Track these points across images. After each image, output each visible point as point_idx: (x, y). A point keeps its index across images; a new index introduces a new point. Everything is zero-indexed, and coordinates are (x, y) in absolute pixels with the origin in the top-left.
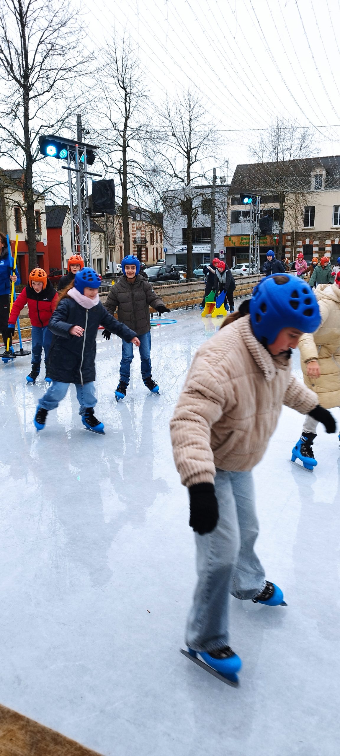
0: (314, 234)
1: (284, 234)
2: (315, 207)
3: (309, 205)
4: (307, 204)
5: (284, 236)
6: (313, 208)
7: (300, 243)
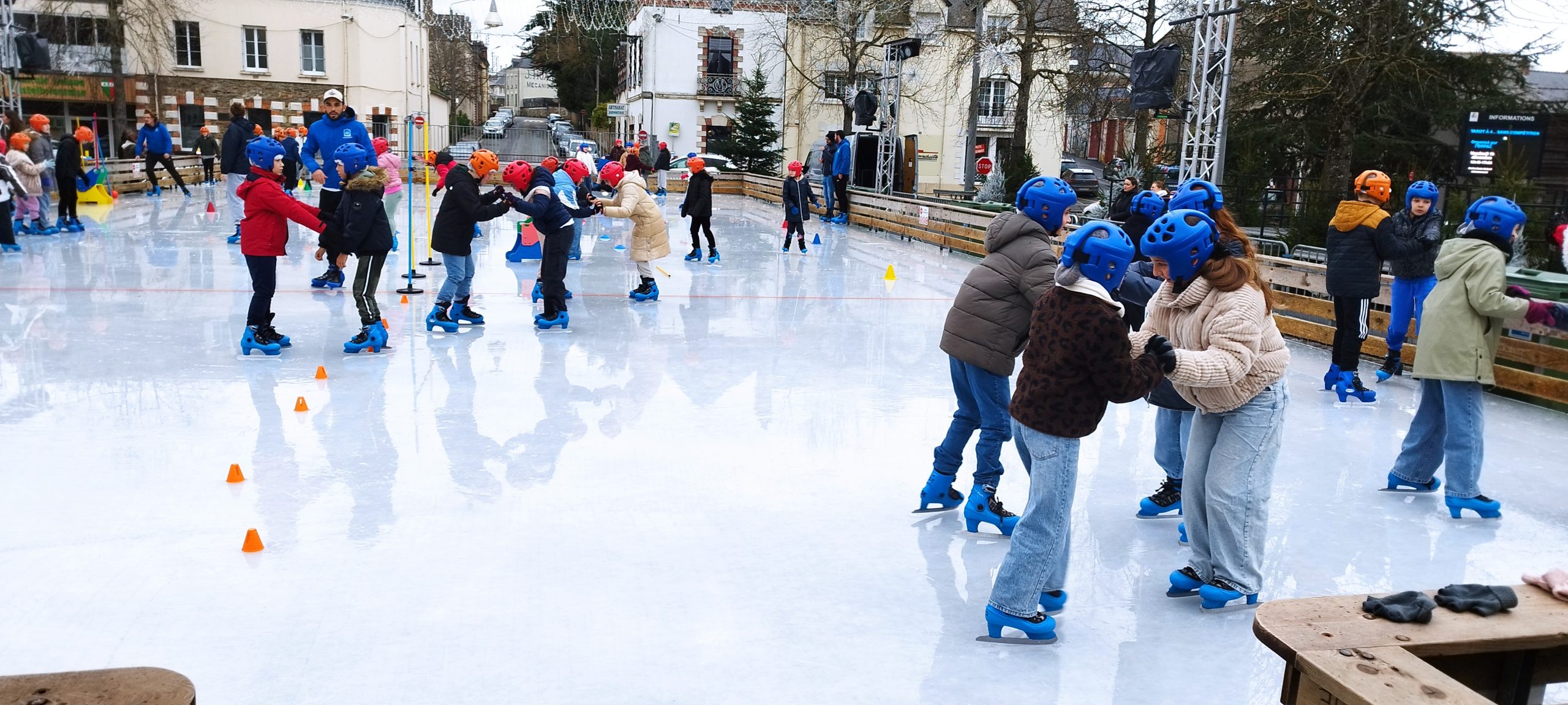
0: (203, 82)
1: (127, 77)
2: (197, 23)
3: (182, 18)
4: (176, 16)
5: (126, 84)
6: (195, 27)
7: (171, 100)
